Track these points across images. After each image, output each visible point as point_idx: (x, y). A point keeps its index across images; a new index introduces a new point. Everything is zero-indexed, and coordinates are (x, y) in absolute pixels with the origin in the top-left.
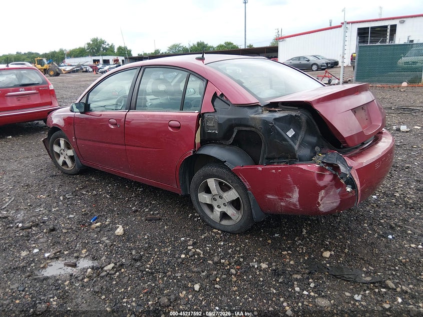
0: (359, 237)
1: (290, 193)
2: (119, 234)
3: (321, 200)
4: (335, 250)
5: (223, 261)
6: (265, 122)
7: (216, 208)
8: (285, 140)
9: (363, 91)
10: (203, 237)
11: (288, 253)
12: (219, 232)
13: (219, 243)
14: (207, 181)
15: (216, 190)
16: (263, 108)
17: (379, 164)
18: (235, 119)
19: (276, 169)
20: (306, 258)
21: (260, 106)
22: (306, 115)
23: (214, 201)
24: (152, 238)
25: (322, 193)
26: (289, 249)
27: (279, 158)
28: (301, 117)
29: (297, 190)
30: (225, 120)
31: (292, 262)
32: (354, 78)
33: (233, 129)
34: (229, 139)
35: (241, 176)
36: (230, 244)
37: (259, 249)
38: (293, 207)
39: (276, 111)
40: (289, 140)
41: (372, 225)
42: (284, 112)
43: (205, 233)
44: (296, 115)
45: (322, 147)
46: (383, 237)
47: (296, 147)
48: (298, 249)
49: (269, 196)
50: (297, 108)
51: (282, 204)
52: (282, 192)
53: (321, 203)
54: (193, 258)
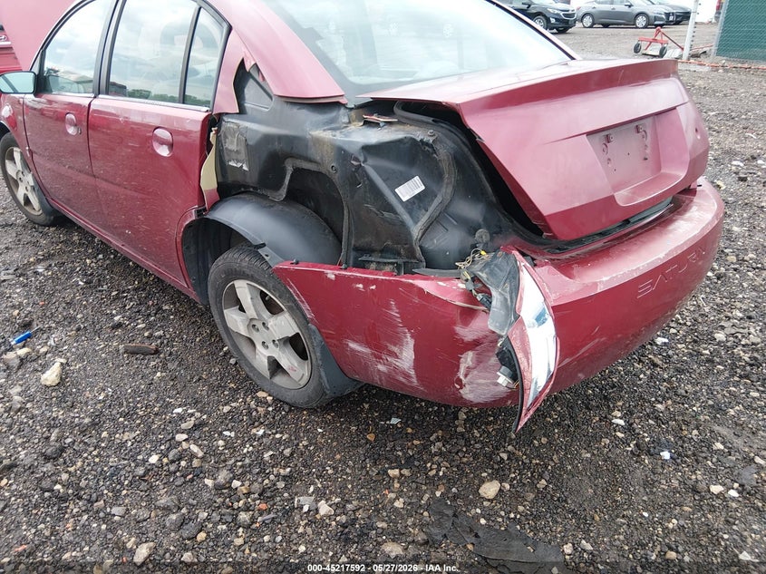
0: (588, 448)
1: (395, 345)
2: (48, 383)
3: (466, 376)
4: (514, 479)
5: (236, 483)
6: (342, 154)
7: (259, 347)
8: (390, 208)
9: (656, 78)
10: (226, 409)
11: (402, 475)
12: (269, 399)
13: (254, 431)
14: (233, 286)
15: (252, 308)
16: (353, 113)
17: (652, 284)
18: (280, 138)
19: (366, 282)
20: (438, 494)
21: (344, 105)
22: (454, 142)
23: (254, 332)
24: (115, 401)
25: (468, 359)
26: (409, 462)
27: (382, 251)
28: (437, 147)
29: (410, 343)
30: (258, 137)
31: (399, 504)
32: (714, 49)
33: (283, 163)
34: (277, 187)
35: (291, 287)
36: (278, 436)
37: (338, 457)
38: (404, 380)
39: (377, 125)
40: (400, 209)
41: (632, 414)
42: (402, 127)
43: (236, 401)
44: (421, 141)
45: (496, 231)
46: (649, 453)
47: (416, 231)
48: (429, 465)
49: (353, 345)
50: (430, 120)
51: (381, 367)
52: (380, 341)
53: (464, 381)
54: (172, 468)
